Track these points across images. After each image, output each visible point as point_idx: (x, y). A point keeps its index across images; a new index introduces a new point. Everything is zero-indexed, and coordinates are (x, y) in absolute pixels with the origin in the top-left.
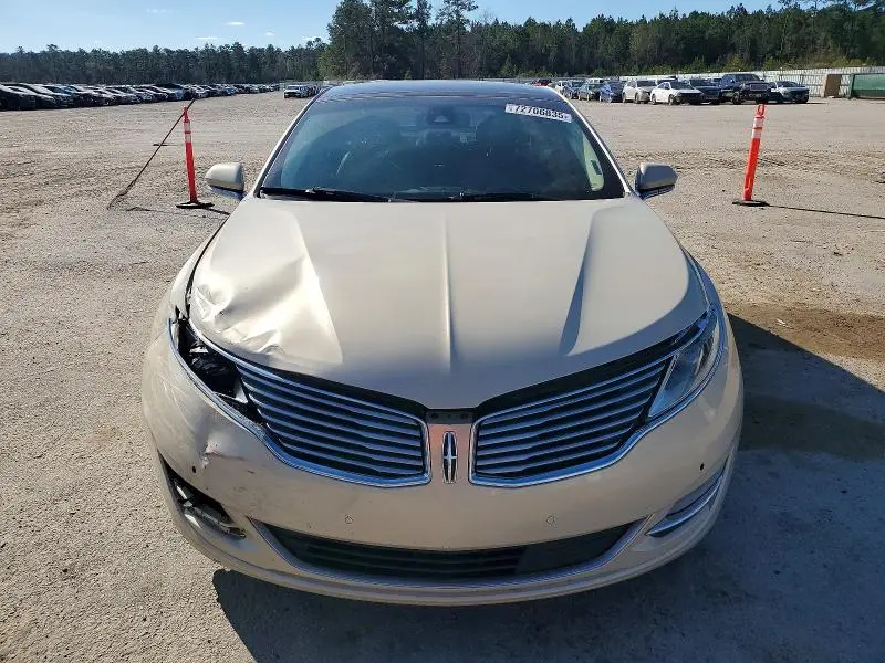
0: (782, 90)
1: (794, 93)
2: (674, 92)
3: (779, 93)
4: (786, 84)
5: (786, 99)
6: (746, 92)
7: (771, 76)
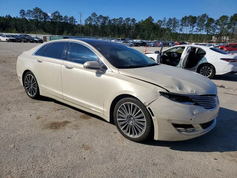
0: (37, 39)
1: (40, 40)
2: (8, 38)
3: (36, 40)
4: (37, 38)
5: (38, 42)
6: (27, 39)
7: (33, 36)
